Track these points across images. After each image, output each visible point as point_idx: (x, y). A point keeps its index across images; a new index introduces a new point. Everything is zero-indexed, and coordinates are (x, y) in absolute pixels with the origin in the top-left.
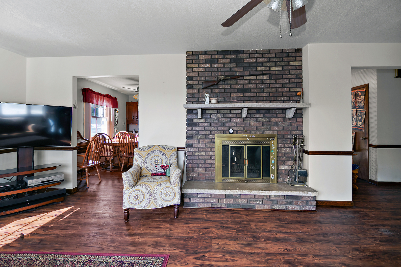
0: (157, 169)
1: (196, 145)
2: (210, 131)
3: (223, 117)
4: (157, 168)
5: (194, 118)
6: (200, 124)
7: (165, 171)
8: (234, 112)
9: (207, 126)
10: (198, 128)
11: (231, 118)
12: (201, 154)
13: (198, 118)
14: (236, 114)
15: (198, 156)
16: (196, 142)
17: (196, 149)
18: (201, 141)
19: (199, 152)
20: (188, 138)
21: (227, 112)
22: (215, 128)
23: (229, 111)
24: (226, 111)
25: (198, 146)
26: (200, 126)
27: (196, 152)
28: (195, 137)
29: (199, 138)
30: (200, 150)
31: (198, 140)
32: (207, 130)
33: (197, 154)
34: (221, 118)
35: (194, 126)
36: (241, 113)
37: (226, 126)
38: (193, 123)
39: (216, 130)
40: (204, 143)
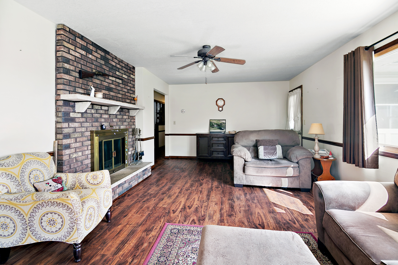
0: (50, 186)
1: (73, 145)
2: (86, 128)
3: (96, 112)
4: (50, 184)
5: (71, 112)
6: (77, 120)
7: (62, 185)
8: (103, 108)
9: (83, 122)
10: (75, 124)
11: (101, 114)
12: (78, 155)
13: (75, 112)
14: (104, 111)
15: (76, 158)
16: (74, 141)
17: (73, 150)
18: (78, 140)
19: (76, 154)
20: (65, 137)
21: (99, 108)
22: (90, 124)
23: (100, 106)
24: (98, 106)
25: (75, 146)
26: (77, 122)
27: (73, 154)
28: (72, 136)
29: (76, 136)
30: (77, 150)
31: (76, 139)
32: (83, 127)
33: (75, 156)
34: (95, 113)
35: (71, 122)
36: (108, 110)
37: (98, 122)
38: (69, 119)
39: (91, 126)
40: (81, 142)
